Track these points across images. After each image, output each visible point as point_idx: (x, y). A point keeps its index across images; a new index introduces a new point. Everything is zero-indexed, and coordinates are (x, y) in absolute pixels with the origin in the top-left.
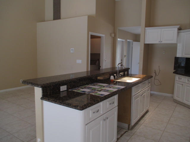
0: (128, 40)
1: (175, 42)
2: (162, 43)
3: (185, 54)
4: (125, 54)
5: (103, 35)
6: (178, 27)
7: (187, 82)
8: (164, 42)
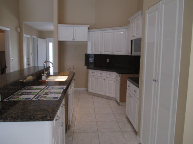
0: (34, 37)
1: (86, 40)
2: (75, 40)
3: (94, 51)
4: (31, 51)
5: (8, 29)
6: (88, 26)
7: (100, 75)
8: (77, 40)
